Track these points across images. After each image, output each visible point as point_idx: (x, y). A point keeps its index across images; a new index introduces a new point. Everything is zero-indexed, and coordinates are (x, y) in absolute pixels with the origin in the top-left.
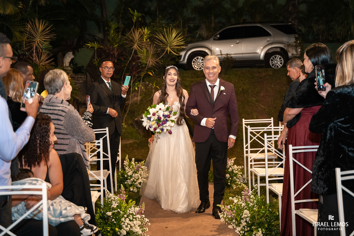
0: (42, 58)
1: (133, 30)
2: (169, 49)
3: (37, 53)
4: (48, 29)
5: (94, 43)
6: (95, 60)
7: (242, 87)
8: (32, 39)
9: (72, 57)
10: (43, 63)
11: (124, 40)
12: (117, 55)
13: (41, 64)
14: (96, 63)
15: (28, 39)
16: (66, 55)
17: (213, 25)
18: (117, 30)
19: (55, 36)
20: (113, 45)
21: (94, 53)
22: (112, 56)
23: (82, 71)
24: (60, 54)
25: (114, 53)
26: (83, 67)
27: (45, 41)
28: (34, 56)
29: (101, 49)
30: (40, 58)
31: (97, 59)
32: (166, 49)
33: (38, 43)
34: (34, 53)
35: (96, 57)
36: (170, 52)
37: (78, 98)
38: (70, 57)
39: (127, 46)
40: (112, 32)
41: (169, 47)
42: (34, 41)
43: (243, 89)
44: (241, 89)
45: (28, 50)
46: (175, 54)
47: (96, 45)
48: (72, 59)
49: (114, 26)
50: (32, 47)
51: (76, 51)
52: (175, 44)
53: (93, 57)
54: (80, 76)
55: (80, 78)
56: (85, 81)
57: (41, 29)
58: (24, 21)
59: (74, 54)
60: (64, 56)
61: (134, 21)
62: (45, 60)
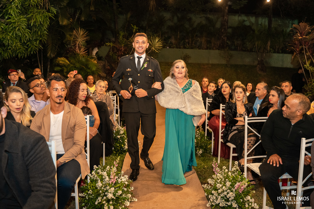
0: (81, 50)
1: (133, 36)
2: (153, 48)
3: (79, 47)
4: (85, 34)
5: (111, 43)
6: (111, 53)
7: (194, 73)
8: (77, 39)
9: (97, 50)
10: (82, 53)
11: (127, 42)
12: (123, 50)
13: (81, 53)
14: (111, 54)
15: (74, 39)
16: (94, 49)
17: (179, 37)
18: (124, 36)
19: (89, 38)
20: (121, 45)
21: (110, 48)
22: (121, 51)
23: (102, 59)
24: (91, 49)
25: (122, 49)
26: (102, 57)
27: (83, 40)
28: (77, 49)
29: (114, 46)
30: (80, 50)
31: (111, 52)
32: (152, 48)
33: (79, 42)
34: (77, 47)
35: (111, 51)
36: (154, 50)
37: (100, 74)
38: (96, 50)
39: (129, 46)
40: (121, 37)
41: (154, 47)
42: (77, 41)
43: (194, 74)
44: (193, 74)
45: (74, 45)
46: (157, 51)
47: (112, 44)
48: (97, 52)
49: (122, 34)
50: (76, 44)
51: (99, 47)
52: (157, 46)
53: (109, 51)
54: (101, 62)
55: (102, 62)
56: (104, 65)
57: (81, 34)
58: (72, 29)
59: (98, 49)
60: (93, 50)
61: (134, 32)
62: (83, 51)
